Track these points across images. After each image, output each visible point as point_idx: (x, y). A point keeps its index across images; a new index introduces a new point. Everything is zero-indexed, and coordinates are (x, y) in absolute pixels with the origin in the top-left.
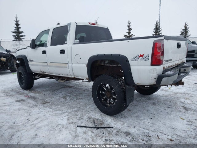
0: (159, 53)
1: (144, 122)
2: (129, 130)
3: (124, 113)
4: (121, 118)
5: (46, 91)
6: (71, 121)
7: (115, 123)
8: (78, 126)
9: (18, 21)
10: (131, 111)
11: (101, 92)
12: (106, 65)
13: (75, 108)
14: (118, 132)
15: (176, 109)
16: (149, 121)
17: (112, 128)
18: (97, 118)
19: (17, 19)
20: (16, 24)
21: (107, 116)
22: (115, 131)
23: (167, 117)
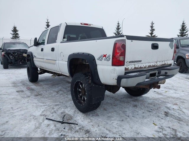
0: (119, 53)
1: (112, 123)
2: (92, 129)
3: (99, 111)
4: (93, 116)
5: (47, 84)
6: (43, 113)
7: (83, 120)
8: (47, 119)
9: (49, 22)
10: (106, 110)
11: (78, 89)
12: (86, 63)
13: (57, 102)
14: (80, 129)
15: (156, 113)
16: (119, 122)
17: (77, 124)
18: (69, 113)
19: (48, 21)
20: (47, 25)
21: (80, 112)
22: (78, 128)
23: (140, 121)
